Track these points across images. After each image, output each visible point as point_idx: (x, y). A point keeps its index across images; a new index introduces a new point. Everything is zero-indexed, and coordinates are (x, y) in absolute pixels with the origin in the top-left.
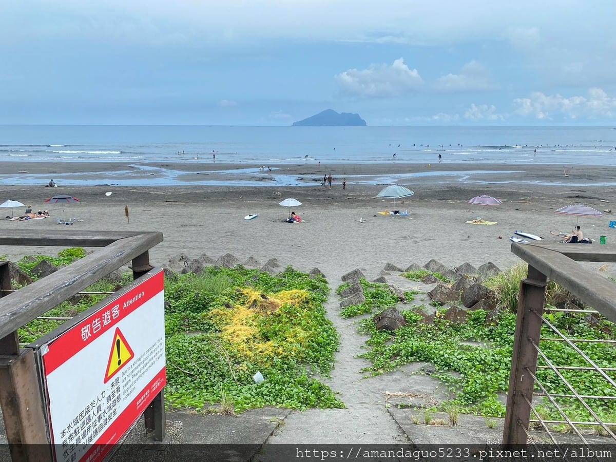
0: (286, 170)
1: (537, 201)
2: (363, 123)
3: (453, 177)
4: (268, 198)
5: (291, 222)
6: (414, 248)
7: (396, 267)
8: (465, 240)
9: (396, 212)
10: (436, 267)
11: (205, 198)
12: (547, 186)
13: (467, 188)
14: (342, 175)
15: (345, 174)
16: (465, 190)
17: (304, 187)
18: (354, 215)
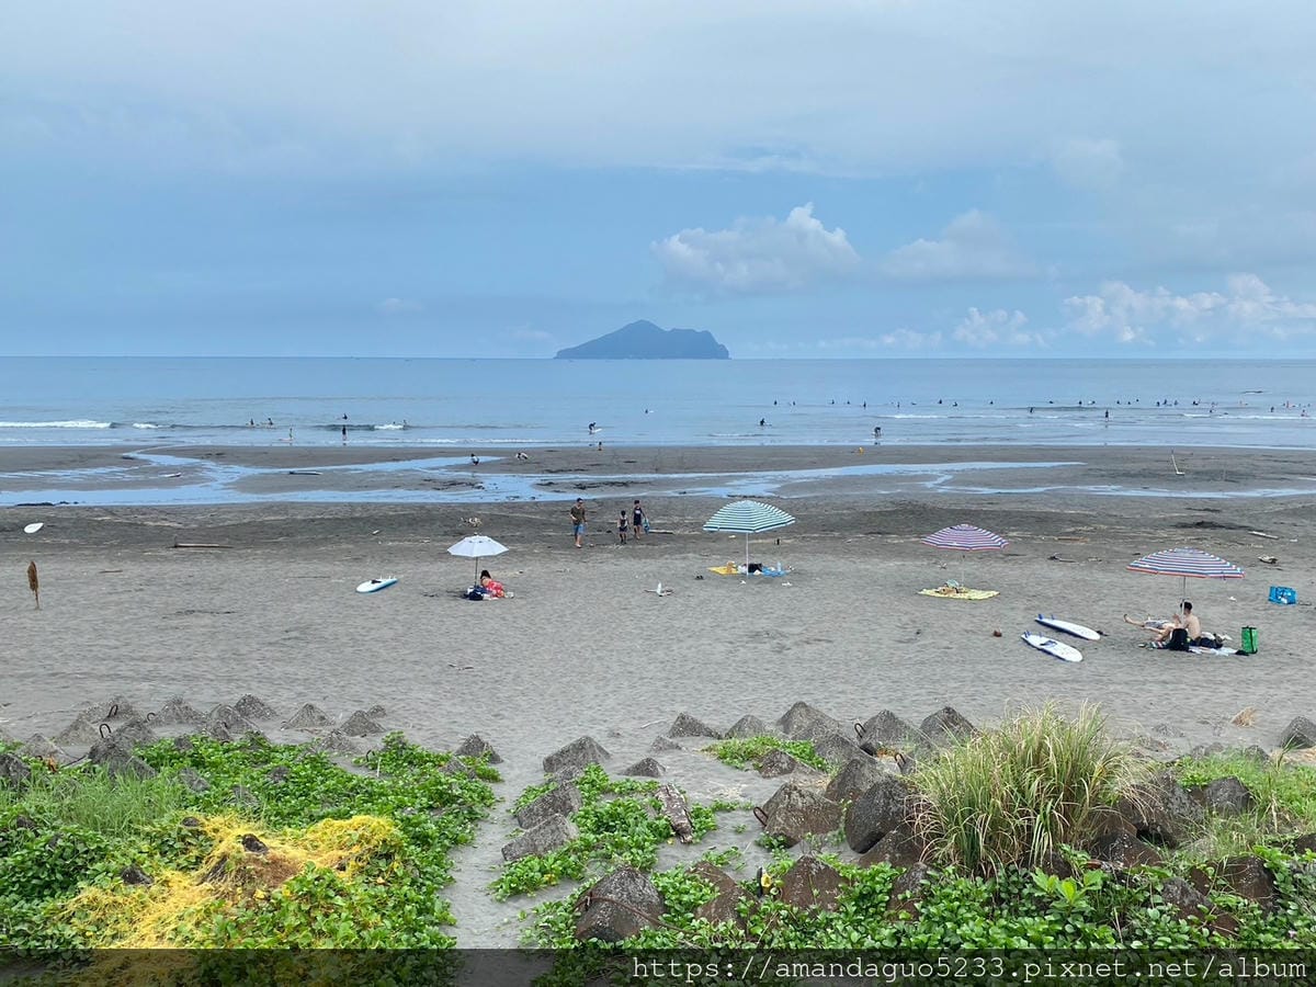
0: (517, 462)
1: (1104, 535)
2: (721, 353)
3: (915, 478)
4: (446, 534)
5: (475, 597)
6: (769, 666)
7: (701, 725)
8: (909, 641)
9: (752, 568)
10: (806, 723)
11: (281, 535)
12: (1132, 499)
13: (940, 506)
14: (651, 473)
15: (657, 471)
16: (933, 510)
17: (547, 504)
18: (648, 576)
